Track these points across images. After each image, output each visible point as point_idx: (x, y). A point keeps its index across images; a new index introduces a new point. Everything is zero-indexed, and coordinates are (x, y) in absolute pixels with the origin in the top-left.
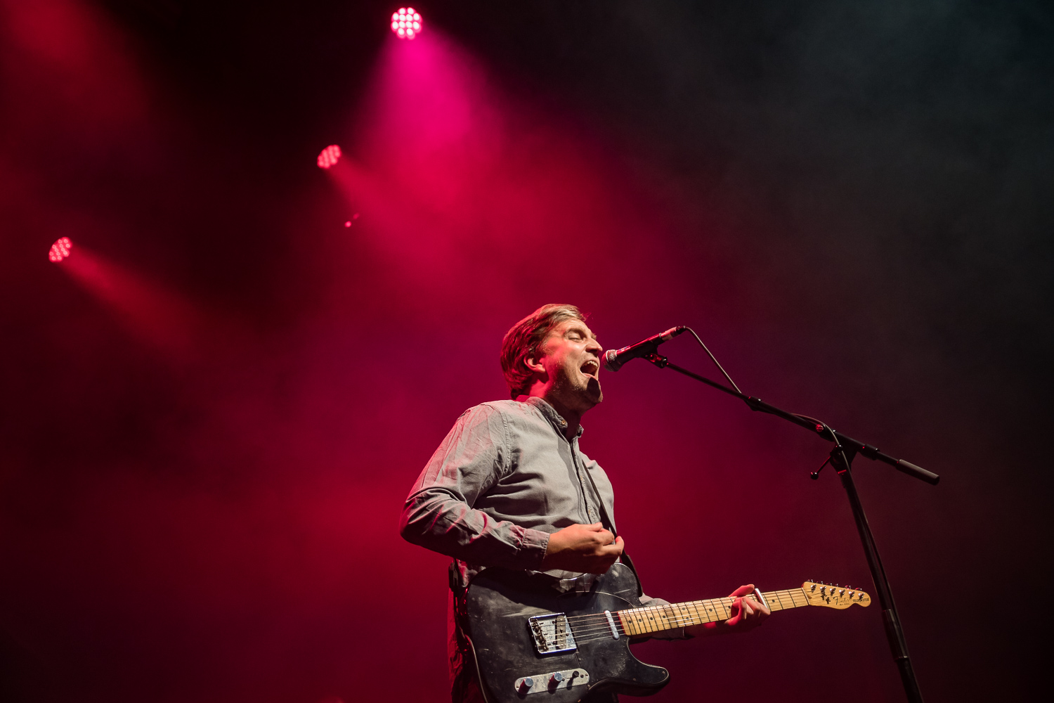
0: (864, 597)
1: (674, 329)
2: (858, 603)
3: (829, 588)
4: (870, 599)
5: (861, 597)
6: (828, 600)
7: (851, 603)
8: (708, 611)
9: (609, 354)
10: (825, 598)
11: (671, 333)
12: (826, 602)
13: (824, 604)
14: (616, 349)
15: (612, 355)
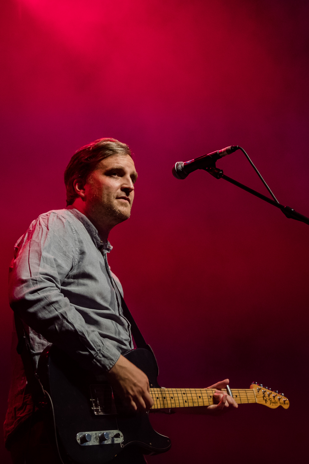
0: (286, 402)
1: (229, 147)
2: (282, 405)
3: (268, 392)
4: (289, 404)
5: (284, 401)
6: (266, 401)
7: (279, 405)
8: (198, 398)
9: (177, 165)
10: (265, 398)
11: (227, 150)
12: (265, 402)
13: (263, 403)
14: (183, 162)
15: (180, 167)
